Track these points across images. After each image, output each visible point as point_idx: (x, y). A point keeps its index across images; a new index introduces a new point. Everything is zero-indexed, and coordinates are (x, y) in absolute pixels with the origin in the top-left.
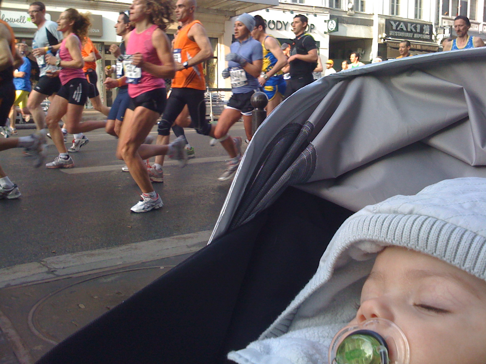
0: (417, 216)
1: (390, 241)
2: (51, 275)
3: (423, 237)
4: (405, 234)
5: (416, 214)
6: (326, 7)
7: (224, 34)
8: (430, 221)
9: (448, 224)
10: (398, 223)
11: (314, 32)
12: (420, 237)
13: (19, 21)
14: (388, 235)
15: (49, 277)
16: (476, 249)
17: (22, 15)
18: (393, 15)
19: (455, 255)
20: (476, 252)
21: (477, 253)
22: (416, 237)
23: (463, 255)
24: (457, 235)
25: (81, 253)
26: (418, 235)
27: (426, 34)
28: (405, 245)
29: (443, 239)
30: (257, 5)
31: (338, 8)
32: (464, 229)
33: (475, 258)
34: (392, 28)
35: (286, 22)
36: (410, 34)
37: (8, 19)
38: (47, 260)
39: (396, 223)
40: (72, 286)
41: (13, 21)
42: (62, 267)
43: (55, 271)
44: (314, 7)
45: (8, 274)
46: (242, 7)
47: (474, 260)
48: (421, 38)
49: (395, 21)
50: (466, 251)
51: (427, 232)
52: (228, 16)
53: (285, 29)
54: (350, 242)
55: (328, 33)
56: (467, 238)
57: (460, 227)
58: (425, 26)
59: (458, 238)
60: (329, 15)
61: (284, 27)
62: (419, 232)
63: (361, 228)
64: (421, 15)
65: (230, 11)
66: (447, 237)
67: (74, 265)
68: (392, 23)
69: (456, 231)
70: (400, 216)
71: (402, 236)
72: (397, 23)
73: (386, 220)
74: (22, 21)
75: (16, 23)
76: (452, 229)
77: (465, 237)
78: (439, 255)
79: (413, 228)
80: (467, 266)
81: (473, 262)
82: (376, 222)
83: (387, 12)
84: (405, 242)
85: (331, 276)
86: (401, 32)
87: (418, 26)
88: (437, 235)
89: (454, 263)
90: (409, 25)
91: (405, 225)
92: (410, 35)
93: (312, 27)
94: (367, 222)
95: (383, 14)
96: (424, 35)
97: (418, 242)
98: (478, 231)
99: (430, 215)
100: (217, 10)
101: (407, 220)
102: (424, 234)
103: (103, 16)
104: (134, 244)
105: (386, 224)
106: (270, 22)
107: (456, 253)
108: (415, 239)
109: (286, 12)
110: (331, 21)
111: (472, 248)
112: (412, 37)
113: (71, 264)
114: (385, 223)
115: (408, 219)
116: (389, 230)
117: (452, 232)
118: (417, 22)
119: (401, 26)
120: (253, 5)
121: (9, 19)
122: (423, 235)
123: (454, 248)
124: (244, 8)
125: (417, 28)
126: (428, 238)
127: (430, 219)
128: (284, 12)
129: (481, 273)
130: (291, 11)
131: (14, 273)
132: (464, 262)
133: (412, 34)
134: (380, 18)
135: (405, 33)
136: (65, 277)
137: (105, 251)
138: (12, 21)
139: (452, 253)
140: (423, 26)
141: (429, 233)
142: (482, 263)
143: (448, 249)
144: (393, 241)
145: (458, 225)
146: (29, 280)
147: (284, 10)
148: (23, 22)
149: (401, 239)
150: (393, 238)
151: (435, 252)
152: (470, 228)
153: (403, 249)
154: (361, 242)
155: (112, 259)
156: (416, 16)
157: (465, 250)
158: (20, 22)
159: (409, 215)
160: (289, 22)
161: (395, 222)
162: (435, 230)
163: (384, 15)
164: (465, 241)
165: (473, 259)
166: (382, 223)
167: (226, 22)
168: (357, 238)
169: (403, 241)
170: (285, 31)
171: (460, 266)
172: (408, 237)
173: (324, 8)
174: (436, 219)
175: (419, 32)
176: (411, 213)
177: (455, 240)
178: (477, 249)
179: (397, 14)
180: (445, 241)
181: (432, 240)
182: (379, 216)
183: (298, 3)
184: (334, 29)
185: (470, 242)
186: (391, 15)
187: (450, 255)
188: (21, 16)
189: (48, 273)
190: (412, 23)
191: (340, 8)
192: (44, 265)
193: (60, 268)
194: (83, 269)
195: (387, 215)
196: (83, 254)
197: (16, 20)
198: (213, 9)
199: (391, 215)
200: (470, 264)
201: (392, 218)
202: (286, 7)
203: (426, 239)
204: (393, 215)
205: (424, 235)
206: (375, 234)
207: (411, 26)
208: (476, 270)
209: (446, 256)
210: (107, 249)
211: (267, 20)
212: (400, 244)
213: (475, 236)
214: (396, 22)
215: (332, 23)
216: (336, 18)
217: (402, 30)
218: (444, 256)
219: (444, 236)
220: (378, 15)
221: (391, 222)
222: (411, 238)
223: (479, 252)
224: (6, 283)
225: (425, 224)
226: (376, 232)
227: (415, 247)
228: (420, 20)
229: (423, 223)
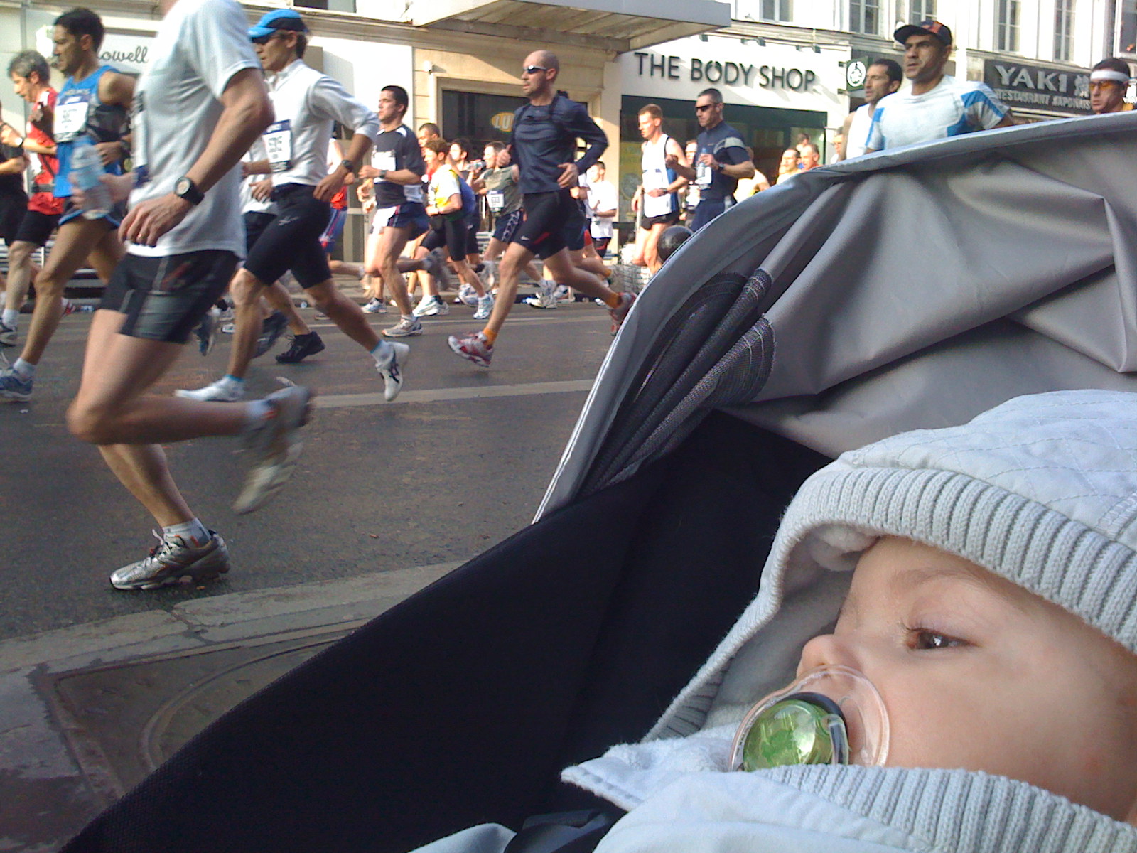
0: (934, 472)
1: (879, 525)
2: (194, 642)
3: (940, 515)
4: (908, 510)
5: (933, 468)
6: (843, 31)
7: (603, 94)
8: (957, 482)
9: (991, 488)
10: (896, 487)
11: (815, 90)
12: (934, 517)
13: (133, 59)
14: (875, 513)
15: (188, 646)
16: (1043, 538)
17: (140, 45)
18: (1002, 52)
19: (1002, 554)
20: (1043, 545)
21: (1045, 547)
22: (928, 515)
23: (1018, 552)
24: (1008, 510)
25: (263, 592)
26: (932, 512)
27: (1081, 98)
28: (908, 533)
29: (979, 519)
30: (680, 24)
31: (871, 33)
32: (1024, 497)
33: (1041, 558)
34: (1000, 81)
35: (747, 66)
36: (1044, 96)
37: (108, 53)
38: (186, 606)
39: (893, 486)
40: (239, 668)
41: (121, 57)
42: (219, 623)
43: (203, 631)
44: (814, 31)
45: (97, 636)
46: (645, 30)
47: (1040, 563)
48: (1070, 106)
49: (1008, 66)
50: (1024, 543)
51: (949, 505)
52: (612, 51)
53: (746, 83)
54: (804, 526)
55: (847, 92)
56: (1027, 516)
57: (1016, 493)
58: (1079, 77)
59: (1008, 516)
60: (849, 49)
61: (742, 76)
62: (934, 506)
63: (825, 497)
64: (1071, 50)
65: (618, 39)
66: (986, 516)
67: (246, 619)
68: (1001, 69)
69: (1006, 502)
70: (901, 472)
71: (901, 514)
72: (1013, 70)
73: (875, 479)
74: (139, 58)
75: (126, 62)
76: (997, 498)
77: (1023, 514)
78: (972, 552)
79: (923, 497)
80: (1027, 576)
81: (1039, 568)
82: (855, 484)
83: (988, 44)
84: (906, 527)
85: (779, 606)
86: (1021, 91)
87: (1063, 79)
88: (968, 510)
89: (1002, 571)
90: (1041, 74)
91: (907, 491)
92: (1044, 99)
93: (810, 77)
94: (837, 486)
95: (978, 46)
96: (1076, 100)
97: (931, 527)
98: (1051, 501)
99: (959, 470)
100: (586, 36)
101: (913, 481)
102: (942, 510)
103: (324, 50)
104: (382, 575)
105: (872, 490)
106: (709, 65)
107: (1004, 548)
108: (926, 519)
109: (749, 42)
110: (854, 64)
111: (1035, 537)
112: (1047, 103)
113: (240, 617)
114: (870, 488)
115: (916, 478)
116: (878, 502)
117: (998, 504)
118: (1059, 67)
119: (1023, 77)
120: (670, 25)
121: (112, 55)
122: (941, 512)
123: (999, 538)
124: (649, 32)
125: (1058, 81)
126: (950, 518)
127: (957, 478)
128: (743, 41)
129: (1055, 590)
130: (760, 41)
131: (112, 634)
132: (1021, 568)
133: (1048, 97)
134: (971, 58)
135: (1031, 94)
136: (224, 646)
137: (317, 588)
138: (118, 58)
139: (997, 549)
140: (1075, 78)
141: (953, 508)
142: (1055, 569)
143: (989, 541)
144: (885, 526)
145: (1013, 490)
146: (144, 650)
147: (744, 38)
148: (142, 60)
149: (899, 521)
150: (884, 518)
151: (964, 546)
152: (1035, 495)
153: (904, 541)
154: (825, 527)
155: (330, 607)
156: (1057, 54)
157: (1021, 541)
158: (136, 59)
159: (920, 471)
160: (754, 65)
161: (889, 485)
162: (965, 501)
163: (980, 49)
164: (1022, 522)
165: (1037, 561)
166: (864, 487)
167: (608, 66)
168: (817, 519)
169: (904, 525)
170: (744, 86)
171: (1013, 576)
172: (914, 515)
173: (838, 32)
174: (968, 479)
175: (1063, 93)
176: (923, 465)
177: (1003, 520)
178: (1045, 539)
179: (1012, 48)
180: (982, 523)
181: (957, 523)
182: (863, 473)
183: (777, 20)
184: (860, 83)
185: (1031, 524)
186: (997, 52)
187: (993, 553)
188: (139, 47)
189: (187, 634)
190: (1048, 71)
191: (876, 33)
192: (179, 618)
193: (213, 626)
194: (267, 630)
195: (878, 470)
196: (267, 594)
197: (126, 56)
198: (577, 34)
199: (884, 470)
200: (1032, 571)
201: (885, 477)
202: (748, 29)
203: (946, 521)
204: (889, 471)
205: (943, 513)
206: (851, 510)
207: (1046, 76)
208: (1043, 585)
209: (985, 556)
210: (321, 585)
211: (702, 61)
212: (897, 530)
213: (1044, 513)
214: (1010, 68)
215: (857, 68)
216: (867, 57)
217: (1023, 86)
218: (982, 555)
219: (981, 514)
220: (968, 49)
221: (883, 484)
222: (919, 519)
223: (1050, 545)
224: (91, 658)
225: (946, 488)
226: (852, 505)
227: (927, 537)
228: (1066, 63)
229: (943, 487)
